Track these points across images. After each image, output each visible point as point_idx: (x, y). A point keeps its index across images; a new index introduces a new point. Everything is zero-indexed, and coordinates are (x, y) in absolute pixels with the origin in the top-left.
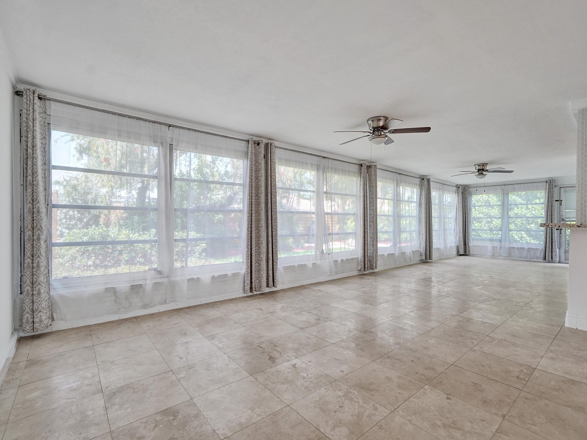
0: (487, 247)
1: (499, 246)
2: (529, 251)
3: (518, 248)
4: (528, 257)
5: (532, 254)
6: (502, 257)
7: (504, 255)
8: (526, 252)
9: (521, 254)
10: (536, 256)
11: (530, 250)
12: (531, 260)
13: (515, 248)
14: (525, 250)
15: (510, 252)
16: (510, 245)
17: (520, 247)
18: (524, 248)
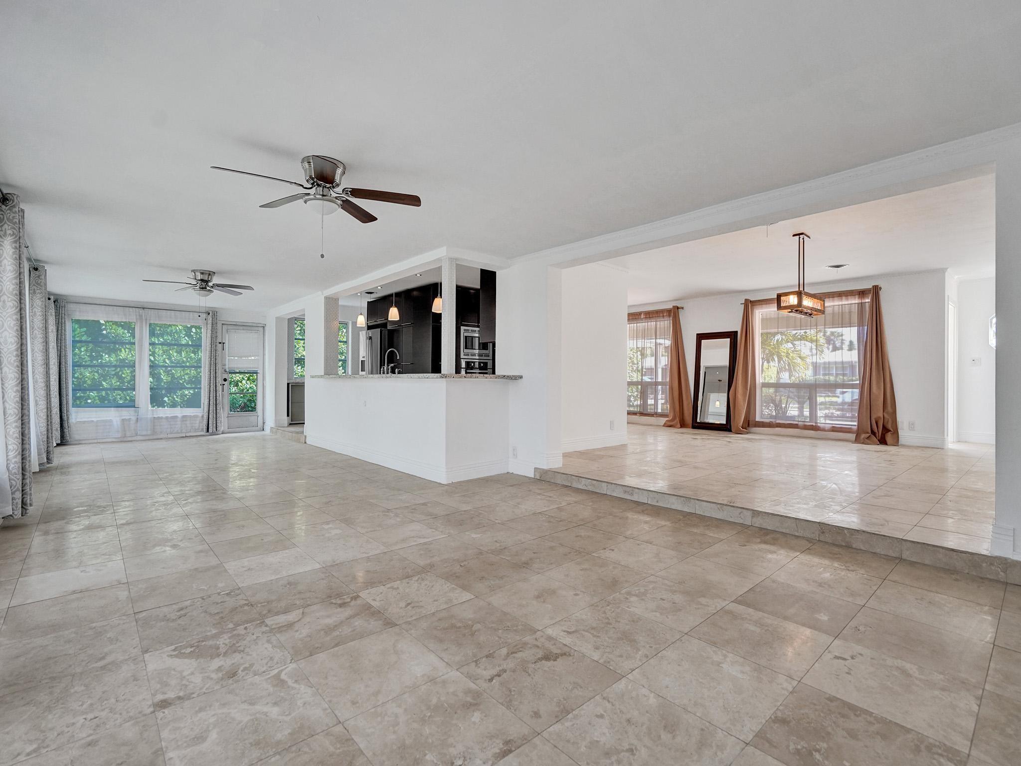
0: (111, 421)
1: (134, 418)
2: (183, 421)
3: (167, 418)
4: (184, 431)
5: (188, 425)
6: (139, 438)
7: (144, 433)
8: (179, 423)
9: (171, 428)
10: (193, 428)
11: (185, 419)
12: (188, 435)
13: (162, 418)
14: (179, 420)
15: (154, 426)
16: (153, 414)
17: (169, 416)
18: (176, 417)
